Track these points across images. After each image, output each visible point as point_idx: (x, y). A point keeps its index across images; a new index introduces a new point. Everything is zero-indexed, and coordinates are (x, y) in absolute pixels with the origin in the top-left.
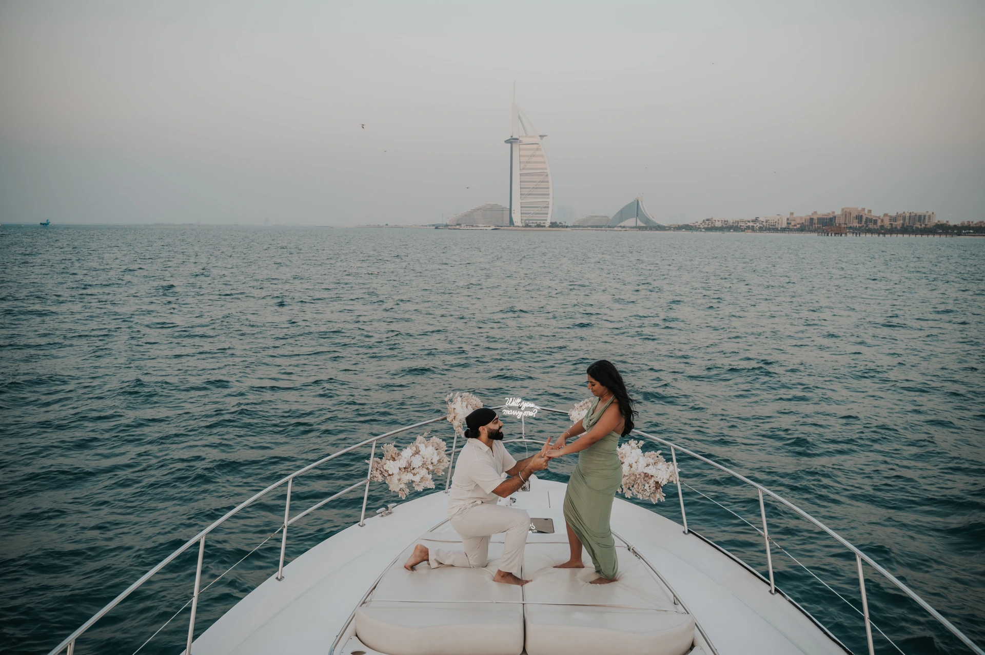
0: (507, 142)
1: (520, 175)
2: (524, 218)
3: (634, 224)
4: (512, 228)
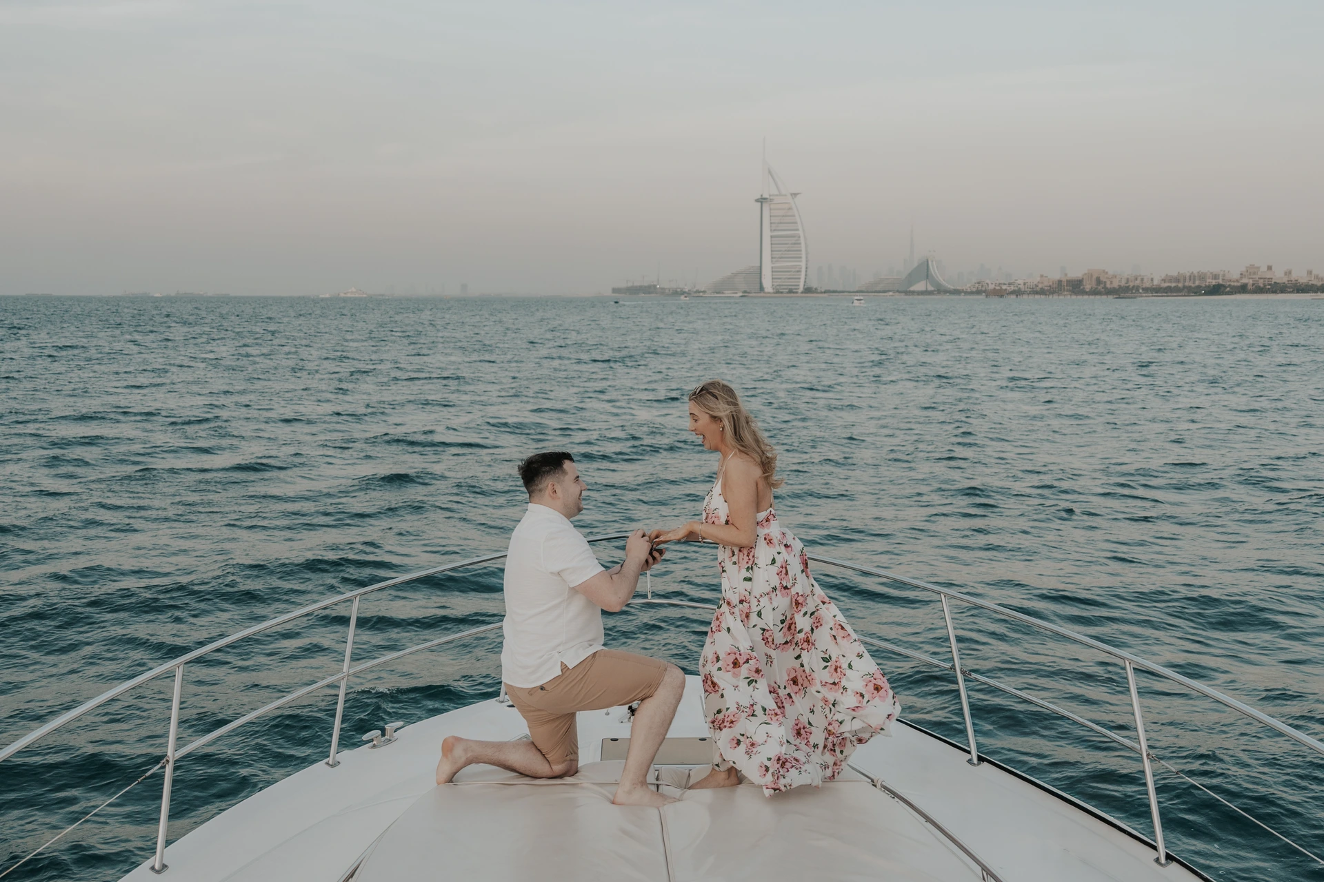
0: (757, 201)
1: (772, 237)
2: (776, 284)
3: (924, 289)
4: (762, 294)
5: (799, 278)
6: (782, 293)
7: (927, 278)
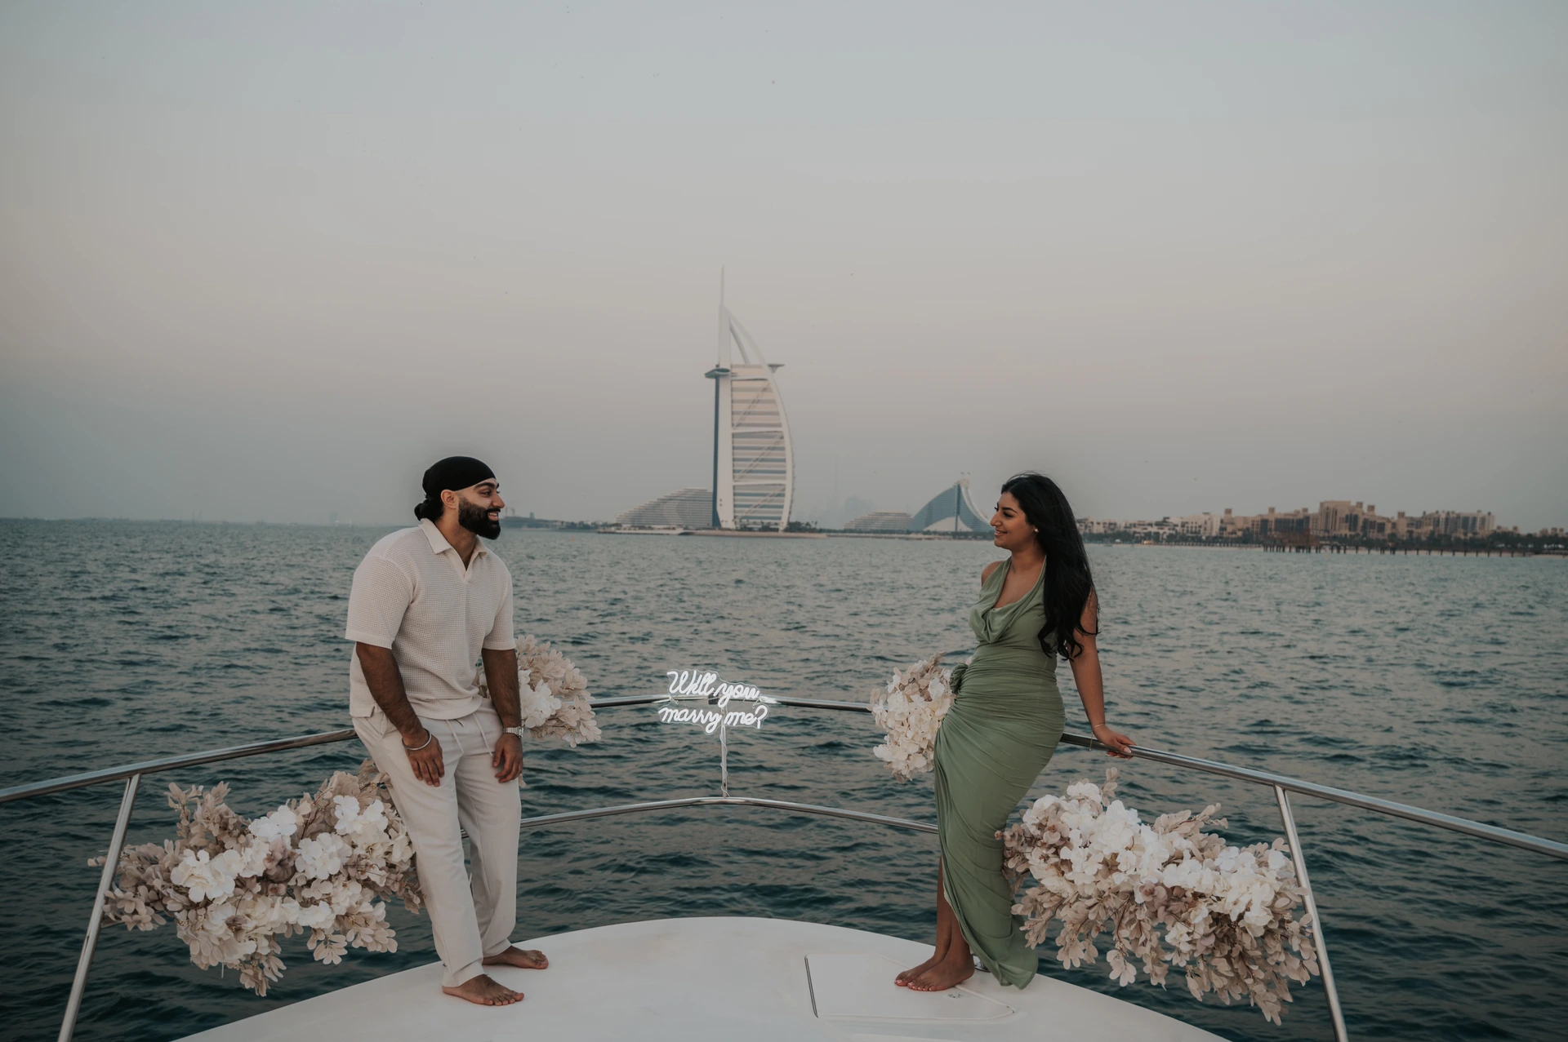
0: (709, 375)
1: (734, 436)
2: (740, 515)
3: (952, 529)
4: (717, 532)
5: (782, 507)
6: (751, 530)
7: (958, 513)
